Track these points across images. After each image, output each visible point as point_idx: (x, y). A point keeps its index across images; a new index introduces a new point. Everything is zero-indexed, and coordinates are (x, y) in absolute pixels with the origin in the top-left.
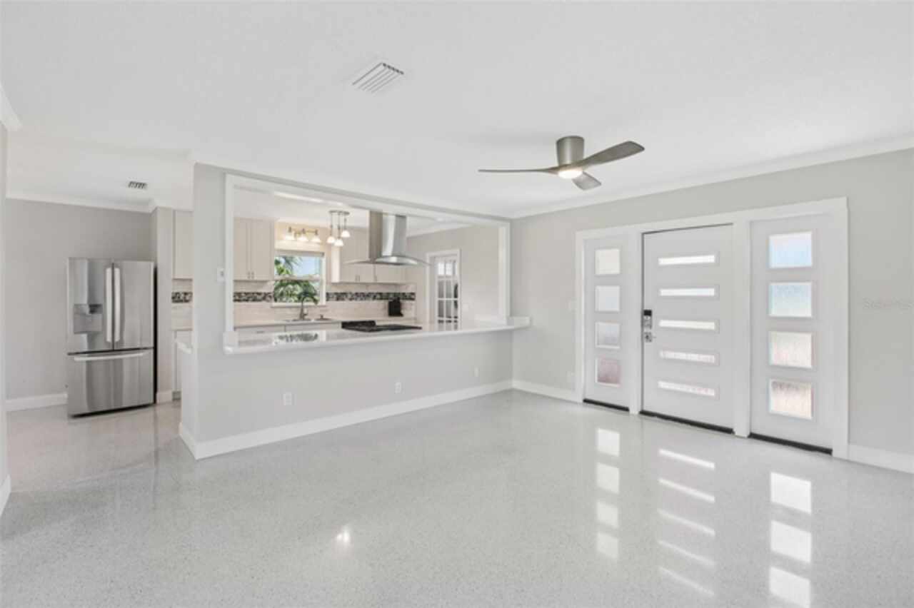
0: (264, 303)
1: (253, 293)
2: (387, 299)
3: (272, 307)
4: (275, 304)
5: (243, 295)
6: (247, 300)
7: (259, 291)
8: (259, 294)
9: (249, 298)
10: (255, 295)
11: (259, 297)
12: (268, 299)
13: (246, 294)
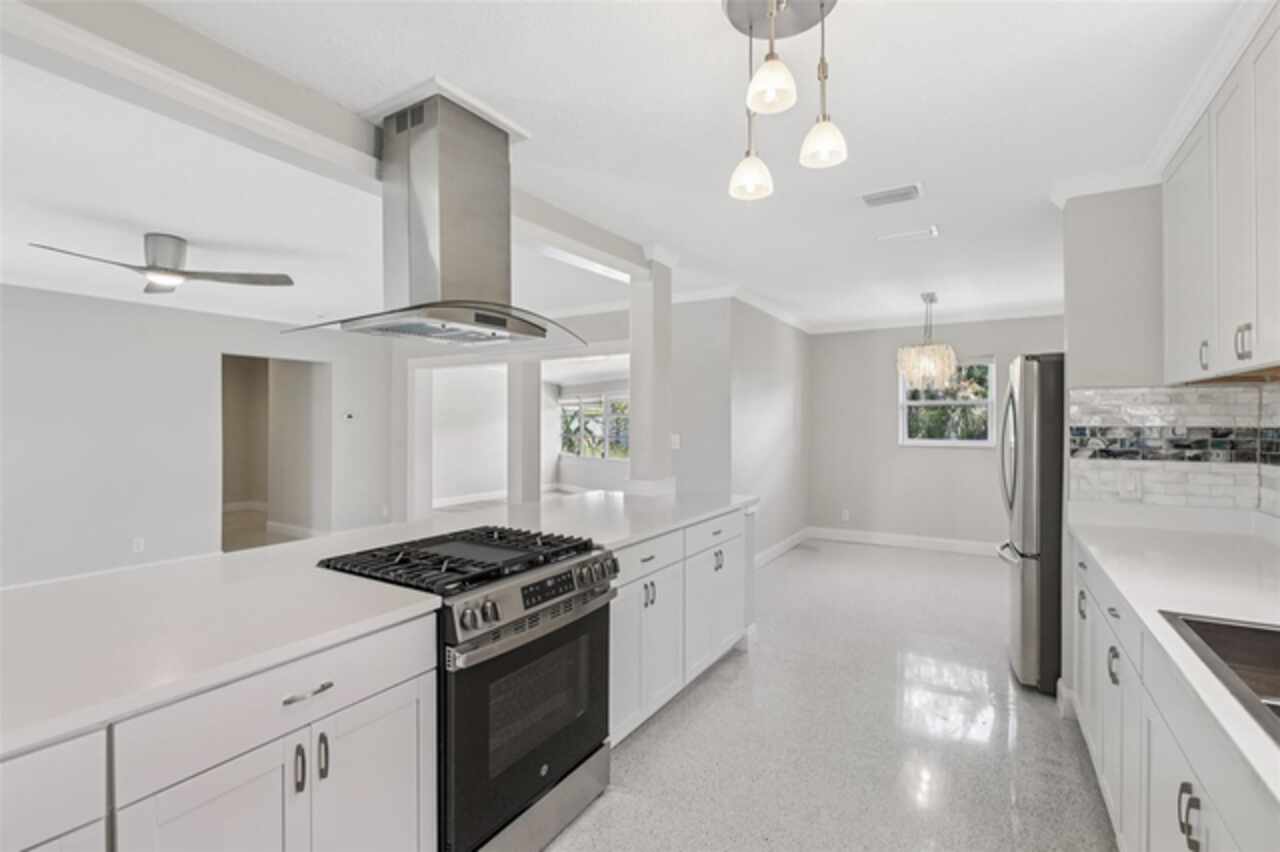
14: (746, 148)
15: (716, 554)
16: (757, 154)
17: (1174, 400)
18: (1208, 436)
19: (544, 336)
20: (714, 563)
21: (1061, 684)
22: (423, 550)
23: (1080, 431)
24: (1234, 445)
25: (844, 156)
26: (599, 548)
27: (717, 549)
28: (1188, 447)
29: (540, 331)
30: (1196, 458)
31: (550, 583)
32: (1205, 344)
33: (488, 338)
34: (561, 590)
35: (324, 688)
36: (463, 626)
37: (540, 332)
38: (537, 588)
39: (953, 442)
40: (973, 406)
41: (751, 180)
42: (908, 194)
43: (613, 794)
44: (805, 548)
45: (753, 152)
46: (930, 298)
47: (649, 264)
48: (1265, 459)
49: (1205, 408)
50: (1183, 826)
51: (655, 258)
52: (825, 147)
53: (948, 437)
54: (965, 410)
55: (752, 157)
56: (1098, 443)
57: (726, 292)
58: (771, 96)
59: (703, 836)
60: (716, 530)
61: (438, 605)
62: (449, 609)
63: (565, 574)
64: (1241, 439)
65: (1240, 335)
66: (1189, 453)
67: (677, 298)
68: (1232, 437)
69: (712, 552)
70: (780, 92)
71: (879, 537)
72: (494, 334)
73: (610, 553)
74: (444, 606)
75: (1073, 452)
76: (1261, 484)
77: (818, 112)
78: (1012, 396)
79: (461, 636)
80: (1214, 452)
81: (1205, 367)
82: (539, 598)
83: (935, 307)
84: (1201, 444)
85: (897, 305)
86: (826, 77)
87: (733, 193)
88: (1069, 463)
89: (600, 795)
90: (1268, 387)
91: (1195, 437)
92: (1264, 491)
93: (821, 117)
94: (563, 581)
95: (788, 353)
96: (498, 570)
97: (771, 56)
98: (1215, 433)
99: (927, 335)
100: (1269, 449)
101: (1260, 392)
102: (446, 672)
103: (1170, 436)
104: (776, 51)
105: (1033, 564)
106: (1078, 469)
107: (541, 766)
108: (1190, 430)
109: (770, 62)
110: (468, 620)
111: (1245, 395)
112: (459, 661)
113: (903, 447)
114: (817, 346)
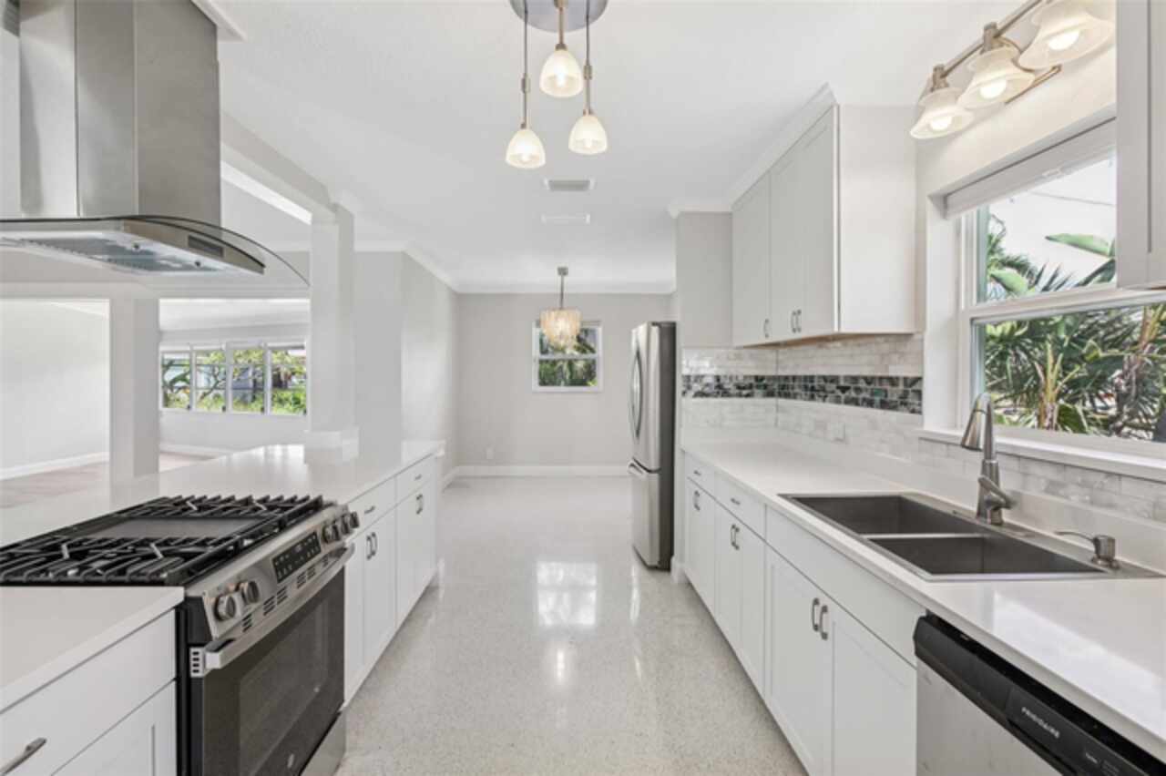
14: (522, 121)
15: (418, 498)
16: (531, 128)
17: (738, 357)
18: (753, 381)
19: (262, 272)
20: (415, 506)
21: (674, 560)
22: (99, 536)
23: (688, 377)
24: (765, 387)
25: (604, 147)
26: (331, 505)
27: (417, 494)
28: (744, 388)
29: (259, 265)
30: (748, 396)
31: (299, 548)
32: (767, 321)
33: (187, 268)
34: (309, 555)
35: (31, 750)
36: (218, 617)
37: (259, 267)
38: (287, 556)
39: (563, 388)
40: (576, 360)
41: (526, 150)
42: (581, 186)
43: (350, 761)
44: (456, 486)
45: (528, 125)
46: (563, 272)
47: (335, 208)
48: (780, 395)
49: (750, 364)
50: (816, 628)
51: (342, 203)
52: (589, 137)
53: (559, 385)
54: (571, 364)
55: (526, 131)
56: (697, 387)
57: (397, 246)
58: (561, 82)
59: (457, 764)
60: (417, 475)
61: (181, 599)
62: (199, 601)
63: (310, 536)
64: (770, 383)
65: (795, 318)
66: (745, 392)
67: (359, 246)
68: (765, 382)
69: (413, 498)
70: (570, 79)
71: (519, 470)
72: (198, 264)
73: (345, 508)
74: (187, 599)
75: (684, 393)
76: (777, 411)
77: (583, 106)
78: (638, 354)
79: (216, 630)
80: (757, 391)
81: (767, 336)
82: (290, 567)
83: (566, 279)
84: (751, 386)
85: (536, 274)
86: (590, 78)
87: (509, 160)
88: (680, 400)
89: (338, 767)
90: (781, 350)
91: (747, 382)
92: (780, 415)
93: (587, 112)
94: (310, 544)
95: (442, 309)
96: (236, 544)
97: (561, 46)
98: (759, 379)
99: (561, 301)
100: (783, 389)
101: (777, 356)
102: (189, 679)
103: (735, 381)
104: (566, 42)
105: (655, 477)
106: (687, 406)
107: (287, 756)
108: (745, 377)
109: (561, 52)
110: (222, 610)
111: (770, 355)
112: (210, 661)
113: (535, 393)
114: (464, 303)
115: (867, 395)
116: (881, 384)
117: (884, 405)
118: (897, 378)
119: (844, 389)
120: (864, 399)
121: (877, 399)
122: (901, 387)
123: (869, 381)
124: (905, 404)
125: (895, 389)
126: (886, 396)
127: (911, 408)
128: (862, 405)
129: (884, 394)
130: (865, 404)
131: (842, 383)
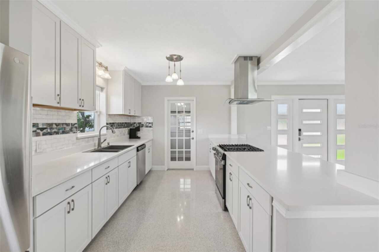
0: (71, 134)
1: (63, 124)
2: (128, 127)
3: (77, 139)
4: (80, 135)
5: (54, 126)
6: (57, 133)
7: (67, 122)
8: (67, 125)
9: (59, 129)
10: (65, 126)
11: (68, 129)
12: (74, 129)
13: (57, 125)
115: (56, 130)
116: (63, 125)
117: (64, 133)
118: (69, 124)
119: (42, 129)
120: (55, 132)
121: (61, 131)
122: (70, 126)
123: (57, 124)
124: (72, 131)
125: (68, 127)
126: (65, 129)
127: (74, 132)
128: (54, 134)
129: (64, 129)
130: (55, 133)
131: (40, 126)
